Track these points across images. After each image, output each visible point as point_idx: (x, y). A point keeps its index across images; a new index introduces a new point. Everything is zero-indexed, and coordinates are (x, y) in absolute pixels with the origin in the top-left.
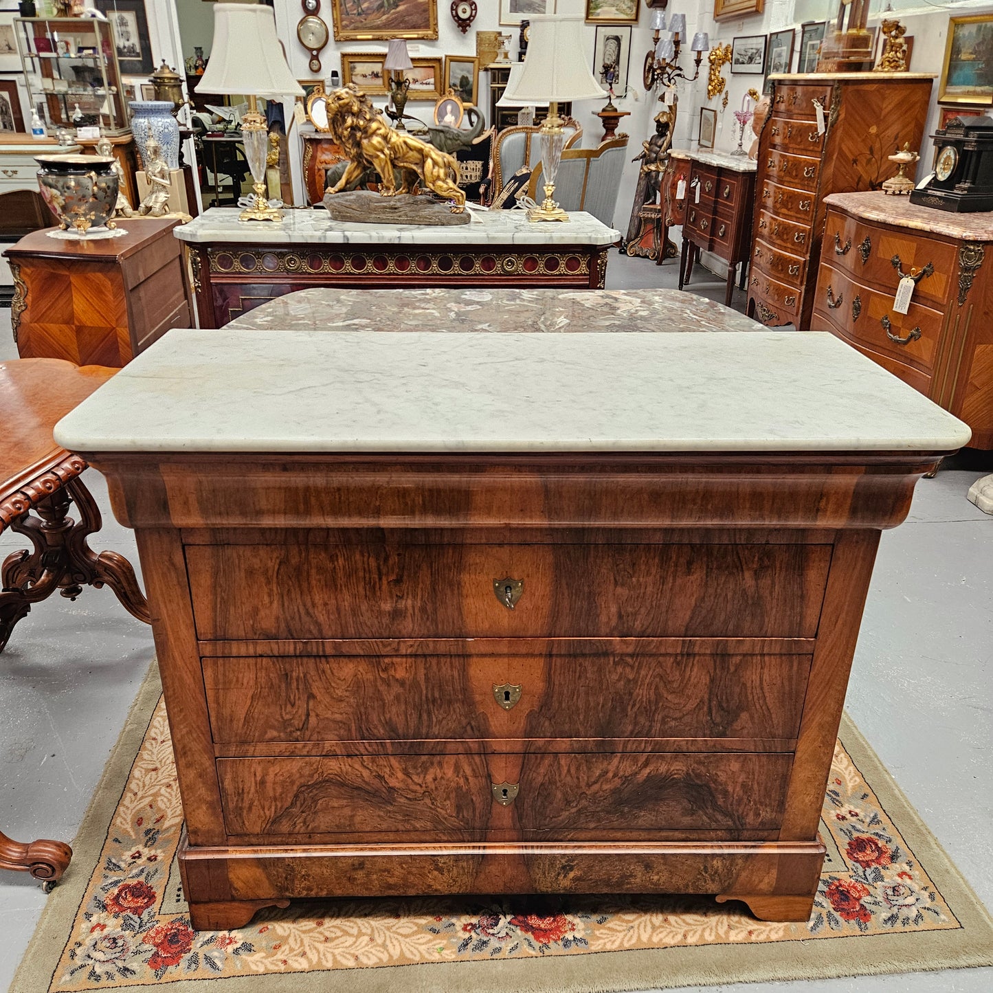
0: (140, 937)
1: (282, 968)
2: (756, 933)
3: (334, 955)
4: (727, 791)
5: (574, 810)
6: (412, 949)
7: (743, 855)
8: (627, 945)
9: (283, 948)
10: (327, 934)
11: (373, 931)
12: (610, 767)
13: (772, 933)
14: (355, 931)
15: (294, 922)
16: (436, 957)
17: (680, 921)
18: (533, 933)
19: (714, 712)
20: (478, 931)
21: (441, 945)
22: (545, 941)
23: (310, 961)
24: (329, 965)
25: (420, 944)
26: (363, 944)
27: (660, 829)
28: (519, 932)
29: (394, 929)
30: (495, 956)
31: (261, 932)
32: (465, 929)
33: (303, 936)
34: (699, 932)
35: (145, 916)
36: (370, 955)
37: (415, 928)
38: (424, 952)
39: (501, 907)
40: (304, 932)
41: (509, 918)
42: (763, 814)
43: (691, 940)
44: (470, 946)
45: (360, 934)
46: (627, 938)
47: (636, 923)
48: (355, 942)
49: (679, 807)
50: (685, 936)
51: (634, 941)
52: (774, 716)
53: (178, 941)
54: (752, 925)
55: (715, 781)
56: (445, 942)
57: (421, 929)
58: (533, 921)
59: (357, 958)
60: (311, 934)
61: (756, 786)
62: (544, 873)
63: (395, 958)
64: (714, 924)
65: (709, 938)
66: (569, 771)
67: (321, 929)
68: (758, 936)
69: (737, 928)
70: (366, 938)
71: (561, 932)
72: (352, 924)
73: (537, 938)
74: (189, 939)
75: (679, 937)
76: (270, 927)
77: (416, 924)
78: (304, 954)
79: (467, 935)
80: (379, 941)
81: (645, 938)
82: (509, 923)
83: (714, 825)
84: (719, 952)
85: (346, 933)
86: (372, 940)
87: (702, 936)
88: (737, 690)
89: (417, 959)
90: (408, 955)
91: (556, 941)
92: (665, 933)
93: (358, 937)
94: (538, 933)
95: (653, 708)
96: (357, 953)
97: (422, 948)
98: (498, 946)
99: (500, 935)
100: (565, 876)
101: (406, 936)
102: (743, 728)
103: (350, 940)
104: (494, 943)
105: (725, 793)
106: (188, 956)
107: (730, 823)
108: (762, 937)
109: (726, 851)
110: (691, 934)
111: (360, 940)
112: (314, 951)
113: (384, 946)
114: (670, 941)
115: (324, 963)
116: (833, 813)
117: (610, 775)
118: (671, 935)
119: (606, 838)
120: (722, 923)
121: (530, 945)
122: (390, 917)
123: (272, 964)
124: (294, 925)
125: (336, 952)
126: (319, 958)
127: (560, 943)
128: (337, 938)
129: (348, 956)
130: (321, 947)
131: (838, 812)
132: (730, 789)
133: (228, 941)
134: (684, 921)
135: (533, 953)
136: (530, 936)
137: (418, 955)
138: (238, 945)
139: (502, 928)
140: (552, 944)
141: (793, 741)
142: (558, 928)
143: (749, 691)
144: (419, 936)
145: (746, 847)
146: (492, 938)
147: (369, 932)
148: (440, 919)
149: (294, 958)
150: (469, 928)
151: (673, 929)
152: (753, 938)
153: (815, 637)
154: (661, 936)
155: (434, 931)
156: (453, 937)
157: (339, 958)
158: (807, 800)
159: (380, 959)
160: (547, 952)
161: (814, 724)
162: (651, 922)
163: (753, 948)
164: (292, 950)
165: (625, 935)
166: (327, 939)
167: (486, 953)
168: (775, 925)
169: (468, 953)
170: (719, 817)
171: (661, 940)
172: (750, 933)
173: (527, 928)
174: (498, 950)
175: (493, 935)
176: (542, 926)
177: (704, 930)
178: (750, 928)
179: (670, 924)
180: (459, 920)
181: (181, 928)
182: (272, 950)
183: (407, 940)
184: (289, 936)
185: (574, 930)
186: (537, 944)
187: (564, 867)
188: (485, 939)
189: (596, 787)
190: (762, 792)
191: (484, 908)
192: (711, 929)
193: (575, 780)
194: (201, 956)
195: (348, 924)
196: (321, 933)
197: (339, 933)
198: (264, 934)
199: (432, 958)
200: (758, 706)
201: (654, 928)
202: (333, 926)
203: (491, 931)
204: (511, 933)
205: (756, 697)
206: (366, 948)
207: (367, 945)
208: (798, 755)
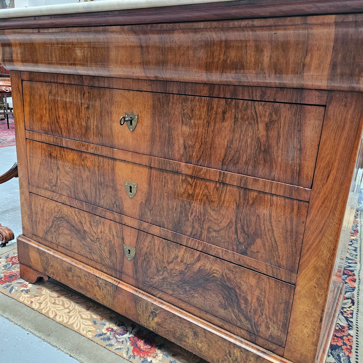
0: (5, 271)
1: (29, 303)
3: (50, 310)
4: (247, 300)
5: (161, 277)
6: (79, 324)
7: (254, 355)
9: (37, 298)
10: (57, 302)
11: (73, 310)
12: (179, 254)
14: (66, 306)
15: (52, 291)
16: (84, 333)
18: (134, 348)
19: (239, 232)
20: (112, 333)
21: (91, 330)
22: (136, 354)
23: (40, 306)
24: (44, 312)
25: (84, 324)
26: (64, 312)
27: (207, 312)
28: (129, 343)
29: (81, 313)
30: (107, 347)
31: (38, 289)
32: (107, 329)
33: (48, 297)
35: (13, 266)
36: (62, 317)
37: (89, 317)
38: (81, 328)
39: (132, 330)
40: (50, 296)
41: (131, 336)
42: (272, 329)
44: (102, 337)
45: (68, 308)
48: (62, 310)
49: (217, 300)
52: (279, 248)
53: (12, 278)
55: (239, 288)
56: (94, 329)
57: (91, 319)
58: (140, 343)
59: (56, 315)
60: (52, 299)
61: (266, 303)
62: (143, 312)
63: (69, 323)
66: (159, 249)
67: (57, 299)
70: (68, 311)
71: (148, 355)
72: (69, 303)
73: (133, 351)
74: (16, 279)
76: (42, 289)
77: (91, 316)
78: (40, 303)
79: (106, 332)
80: (71, 314)
82: (129, 338)
83: (239, 324)
85: (63, 305)
86: (69, 312)
88: (254, 219)
89: (76, 329)
90: (75, 326)
91: (141, 357)
93: (65, 308)
94: (137, 349)
95: (203, 218)
96: (58, 314)
97: (83, 326)
98: (113, 344)
99: (119, 340)
100: (153, 319)
101: (82, 318)
102: (258, 252)
103: (62, 308)
104: (113, 341)
105: (246, 300)
106: (8, 283)
107: (250, 326)
109: (243, 346)
111: (65, 310)
112: (45, 304)
113: (70, 317)
115: (44, 310)
117: (179, 260)
119: (177, 305)
121: (127, 352)
122: (85, 308)
123: (27, 300)
124: (50, 293)
125: (52, 309)
126: (44, 308)
127: (142, 359)
128: (58, 305)
129: (54, 313)
130: (49, 304)
132: (249, 298)
133: (25, 286)
135: (125, 356)
136: (132, 348)
137: (78, 327)
138: (26, 289)
139: (123, 338)
140: (137, 358)
141: (294, 275)
142: (148, 352)
143: (262, 223)
144: (87, 321)
145: (258, 350)
146: (114, 339)
147: (71, 309)
148: (102, 320)
149: (36, 303)
150: (110, 329)
153: (311, 188)
155: (95, 323)
156: (99, 329)
157: (50, 312)
158: (305, 331)
159: (63, 321)
160: (131, 359)
161: (311, 265)
164: (39, 300)
166: (54, 303)
167: (105, 343)
169: (98, 339)
170: (243, 319)
173: (134, 344)
174: (111, 345)
175: (116, 338)
176: (142, 348)
180: (109, 324)
181: (18, 275)
182: (33, 296)
183: (81, 320)
184: (44, 295)
185: (154, 357)
186: (131, 353)
187: (152, 313)
188: (111, 338)
189: (172, 266)
190: (271, 311)
191: (124, 325)
193: (162, 257)
194: (12, 286)
195: (68, 302)
196: (55, 300)
197: (61, 303)
198: (38, 290)
199: (82, 332)
200: (268, 238)
202: (62, 301)
203: (117, 336)
204: (125, 342)
205: (266, 229)
206: (63, 314)
207: (65, 313)
208: (298, 288)
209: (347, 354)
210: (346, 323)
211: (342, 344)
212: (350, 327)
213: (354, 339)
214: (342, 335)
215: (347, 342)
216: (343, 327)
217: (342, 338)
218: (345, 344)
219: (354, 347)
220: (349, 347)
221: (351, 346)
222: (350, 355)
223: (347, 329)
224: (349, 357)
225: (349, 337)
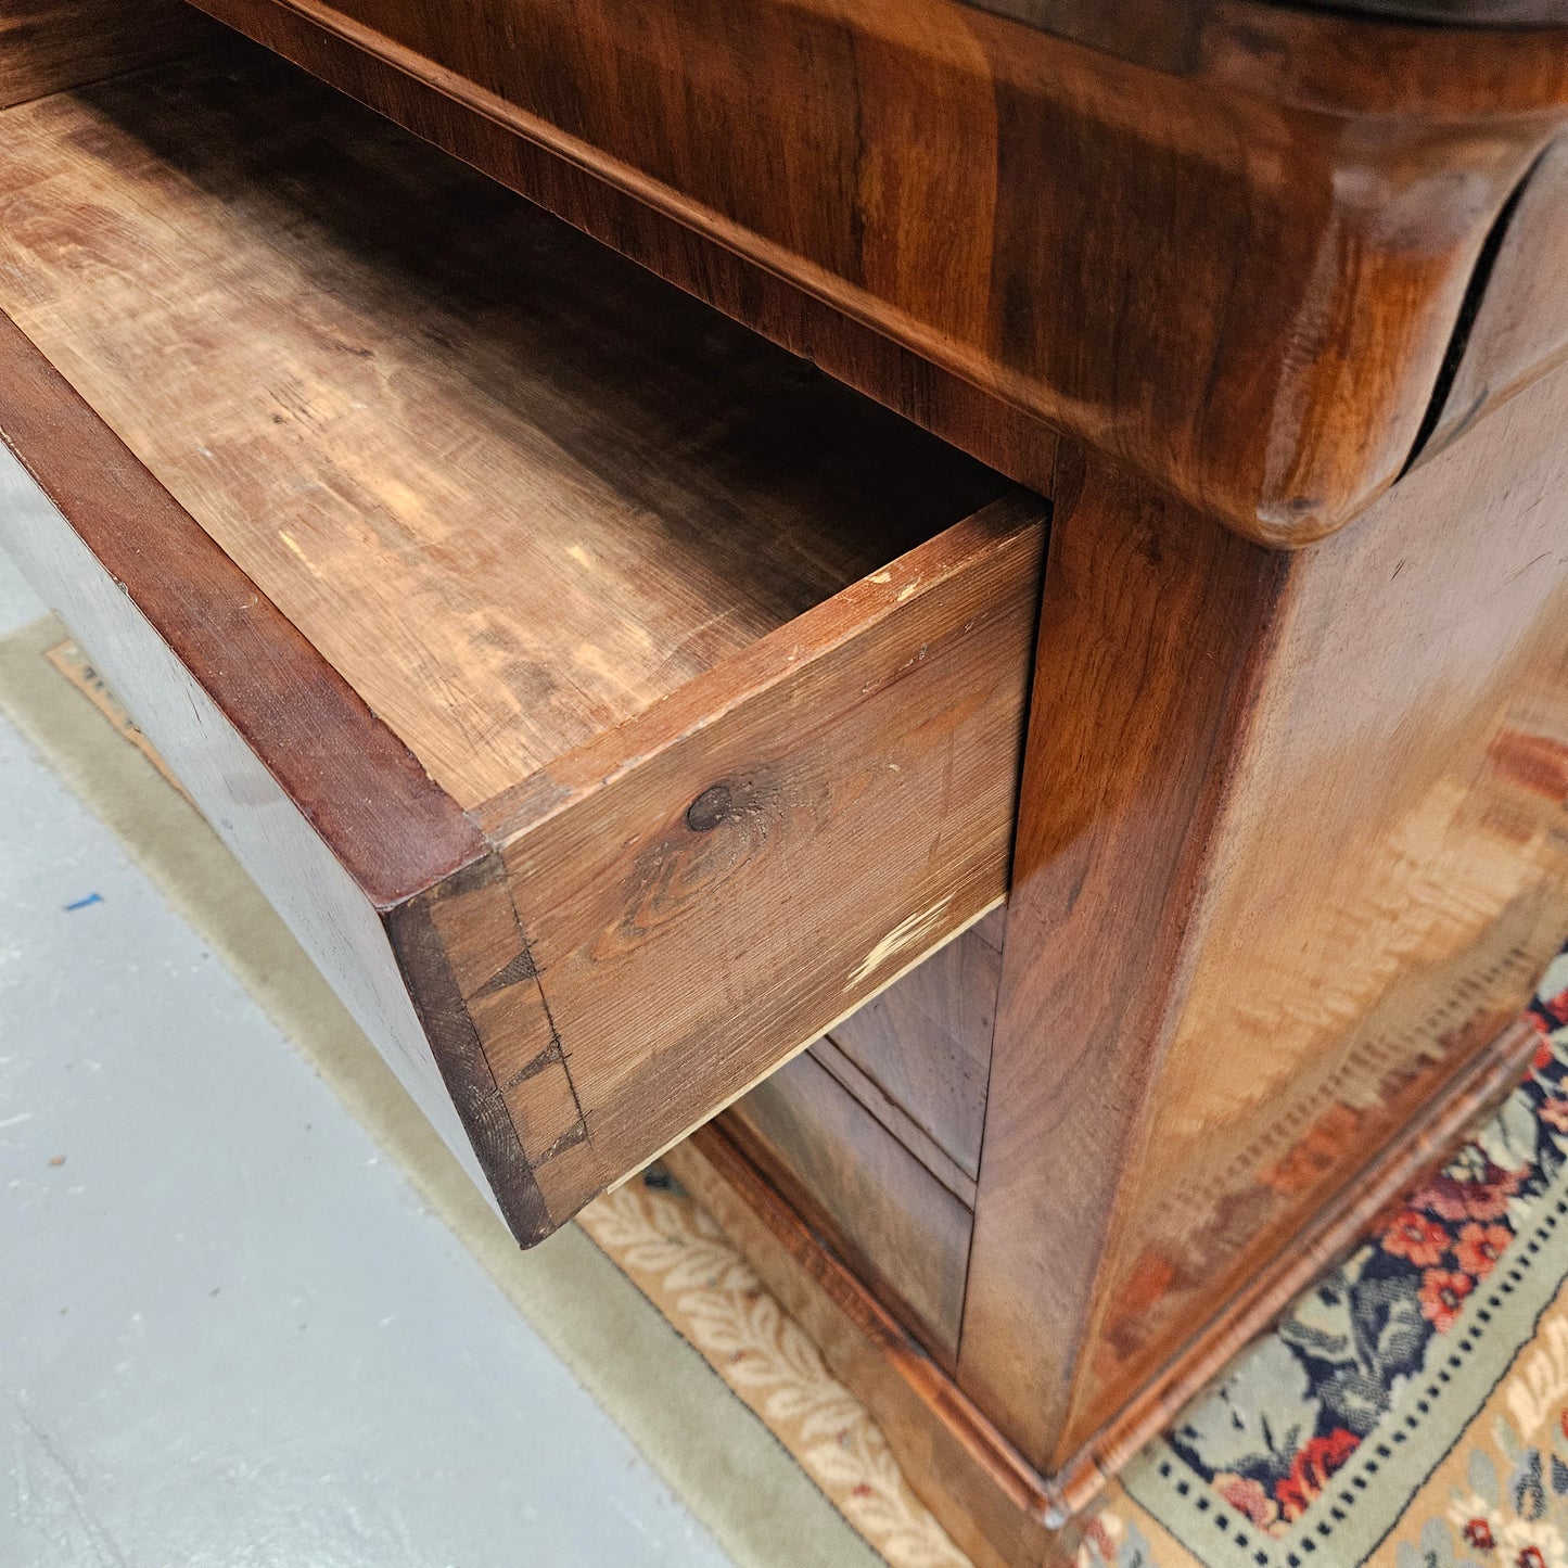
2: (873, 1503)
8: (630, 1260)
13: (906, 1542)
17: (772, 1325)
34: (773, 1379)
43: (740, 1374)
46: (647, 1250)
47: (702, 1245)
50: (739, 1356)
51: (649, 1266)
54: (888, 1485)
64: (823, 1397)
65: (778, 1407)
68: (866, 1511)
69: (856, 1453)
75: (728, 1346)
81: (674, 1282)
84: (750, 1450)
87: (770, 1390)
92: (716, 1312)
105: (824, 1155)
108: (873, 1524)
110: (754, 1363)
114: (704, 1333)
116: (1477, 1506)
118: (722, 1327)
120: (840, 1413)
131: (1495, 1519)
132: (832, 1155)
134: (779, 1333)
141: (968, 1181)
151: (741, 1323)
152: (854, 1505)
154: (704, 1309)
158: (1017, 1366)
162: (724, 1273)
163: (821, 1516)
165: (652, 1243)
168: (935, 1534)
171: (694, 1315)
172: (863, 1490)
177: (786, 1385)
178: (878, 1481)
179: (748, 1312)
192: (804, 1400)
201: (713, 1285)
208: (984, 1230)
209: (1431, 1309)
210: (1530, 1156)
211: (1435, 1259)
212: (1536, 1185)
213: (1516, 1248)
214: (1461, 1215)
215: (1467, 1257)
216: (1495, 1174)
217: (1452, 1229)
218: (1450, 1262)
219: (1489, 1286)
220: (1459, 1281)
221: (1473, 1281)
222: (1444, 1322)
223: (1512, 1186)
224: (1429, 1329)
225: (1497, 1233)
